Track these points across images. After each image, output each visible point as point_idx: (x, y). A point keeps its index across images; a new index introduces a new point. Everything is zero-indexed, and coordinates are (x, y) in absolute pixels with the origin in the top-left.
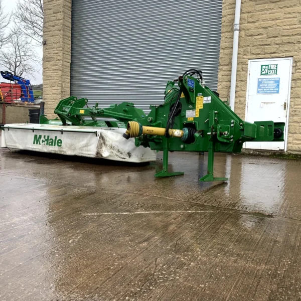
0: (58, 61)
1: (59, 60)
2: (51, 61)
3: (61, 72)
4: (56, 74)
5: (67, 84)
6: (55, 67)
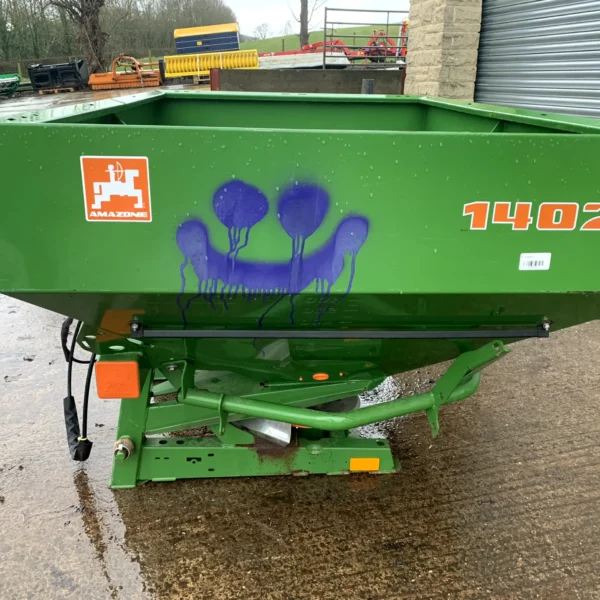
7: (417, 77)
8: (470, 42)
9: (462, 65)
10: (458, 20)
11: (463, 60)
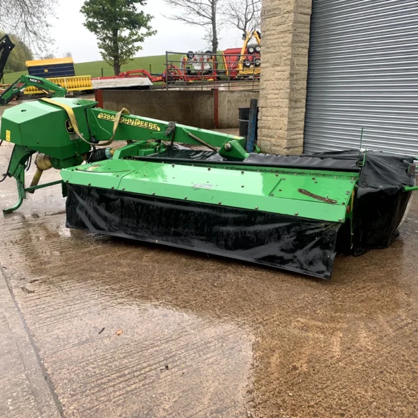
0: (286, 15)
1: (288, 12)
2: (274, 15)
3: (291, 35)
4: (282, 40)
5: (301, 59)
6: (280, 28)
7: (269, 96)
8: (303, 77)
9: (299, 90)
10: (297, 65)
11: (300, 87)
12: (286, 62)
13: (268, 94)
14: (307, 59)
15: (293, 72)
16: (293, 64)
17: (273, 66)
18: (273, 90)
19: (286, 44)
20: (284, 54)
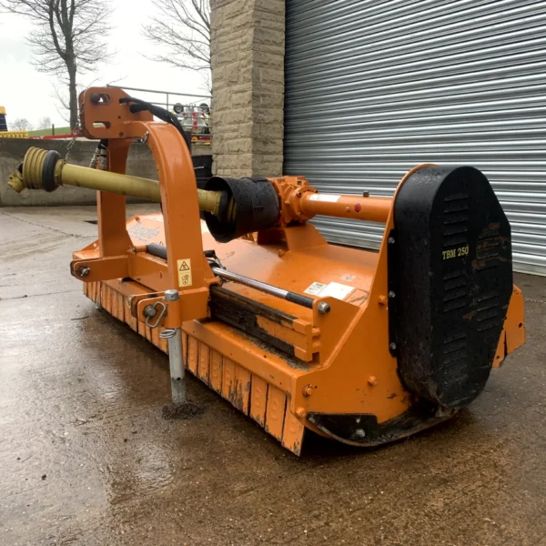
3: (251, 31)
4: (239, 41)
6: (237, 21)
7: (226, 135)
8: (277, 102)
9: (270, 123)
10: (264, 81)
11: (272, 118)
12: (246, 76)
13: (224, 132)
14: (282, 73)
15: (257, 92)
16: (258, 79)
17: (228, 85)
18: (230, 123)
19: (245, 46)
20: (243, 62)
